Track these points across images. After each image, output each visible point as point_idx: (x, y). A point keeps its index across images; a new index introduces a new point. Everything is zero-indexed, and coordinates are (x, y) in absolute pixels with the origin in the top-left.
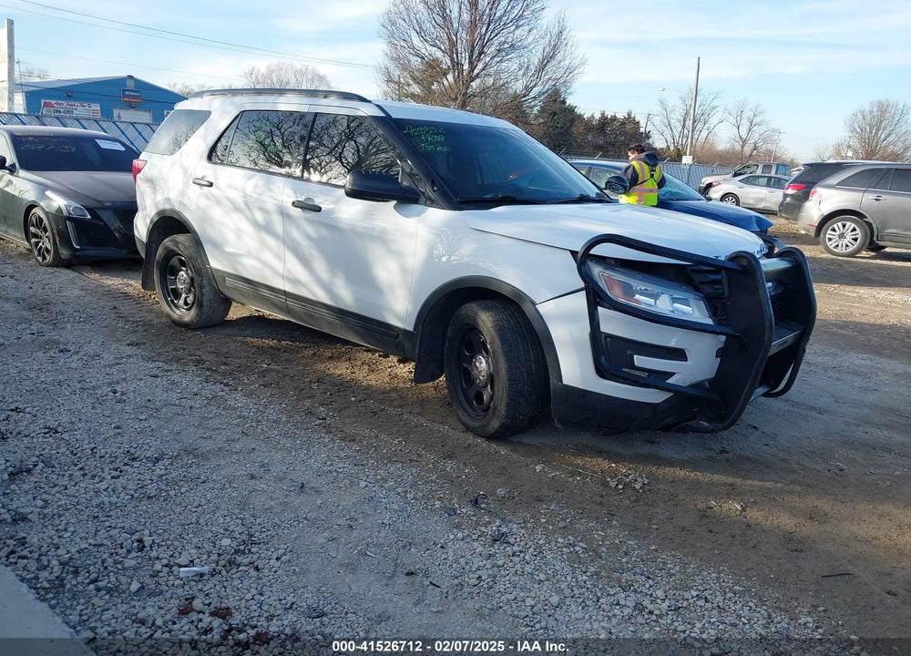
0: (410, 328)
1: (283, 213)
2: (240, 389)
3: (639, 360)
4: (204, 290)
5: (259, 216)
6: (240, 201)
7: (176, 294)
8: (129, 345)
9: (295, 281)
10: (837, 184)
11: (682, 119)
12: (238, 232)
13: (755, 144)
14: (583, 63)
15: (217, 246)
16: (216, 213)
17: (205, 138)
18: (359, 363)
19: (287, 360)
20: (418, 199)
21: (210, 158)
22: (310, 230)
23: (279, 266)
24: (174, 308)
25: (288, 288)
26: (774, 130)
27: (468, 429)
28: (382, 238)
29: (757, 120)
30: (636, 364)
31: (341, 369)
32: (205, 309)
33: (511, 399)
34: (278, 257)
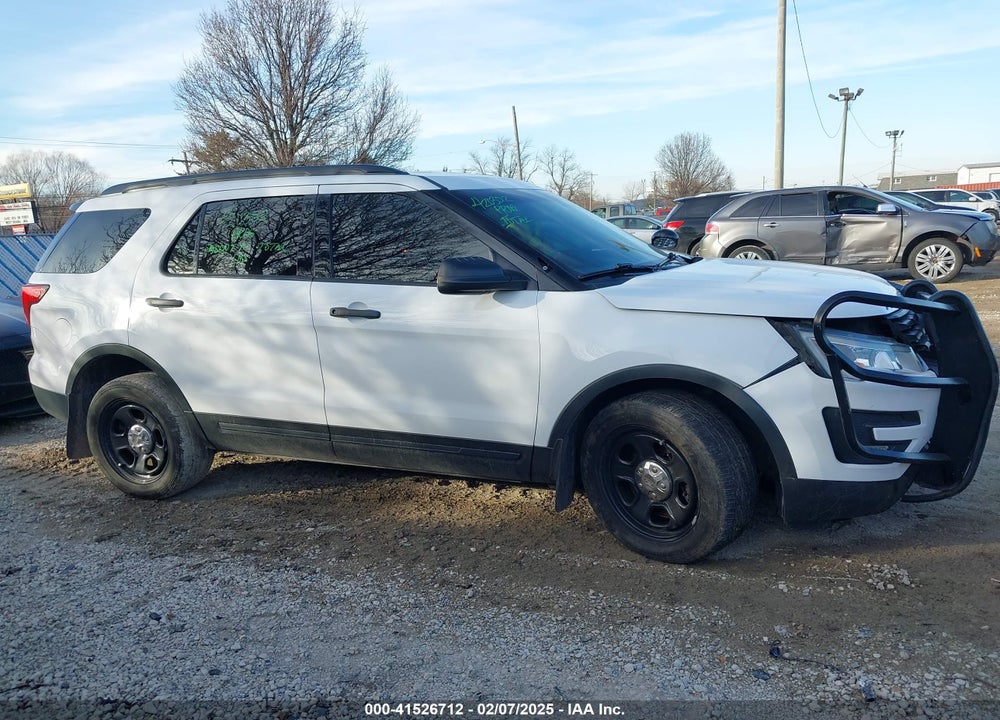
0: (543, 442)
1: (317, 328)
2: (318, 570)
3: (881, 433)
4: (182, 445)
5: (275, 335)
6: (239, 319)
7: (130, 456)
8: (99, 541)
9: (350, 411)
10: (731, 216)
11: (496, 171)
12: (239, 360)
13: (571, 188)
14: (416, 120)
15: (202, 382)
16: (198, 340)
17: (152, 243)
18: (427, 499)
19: (327, 515)
20: (527, 283)
21: (164, 268)
22: (366, 342)
23: (316, 394)
24: (128, 476)
25: (335, 420)
26: (586, 174)
27: (650, 556)
28: (488, 339)
29: (569, 164)
30: (876, 439)
31: (412, 513)
32: (186, 469)
33: (731, 510)
34: (312, 382)
